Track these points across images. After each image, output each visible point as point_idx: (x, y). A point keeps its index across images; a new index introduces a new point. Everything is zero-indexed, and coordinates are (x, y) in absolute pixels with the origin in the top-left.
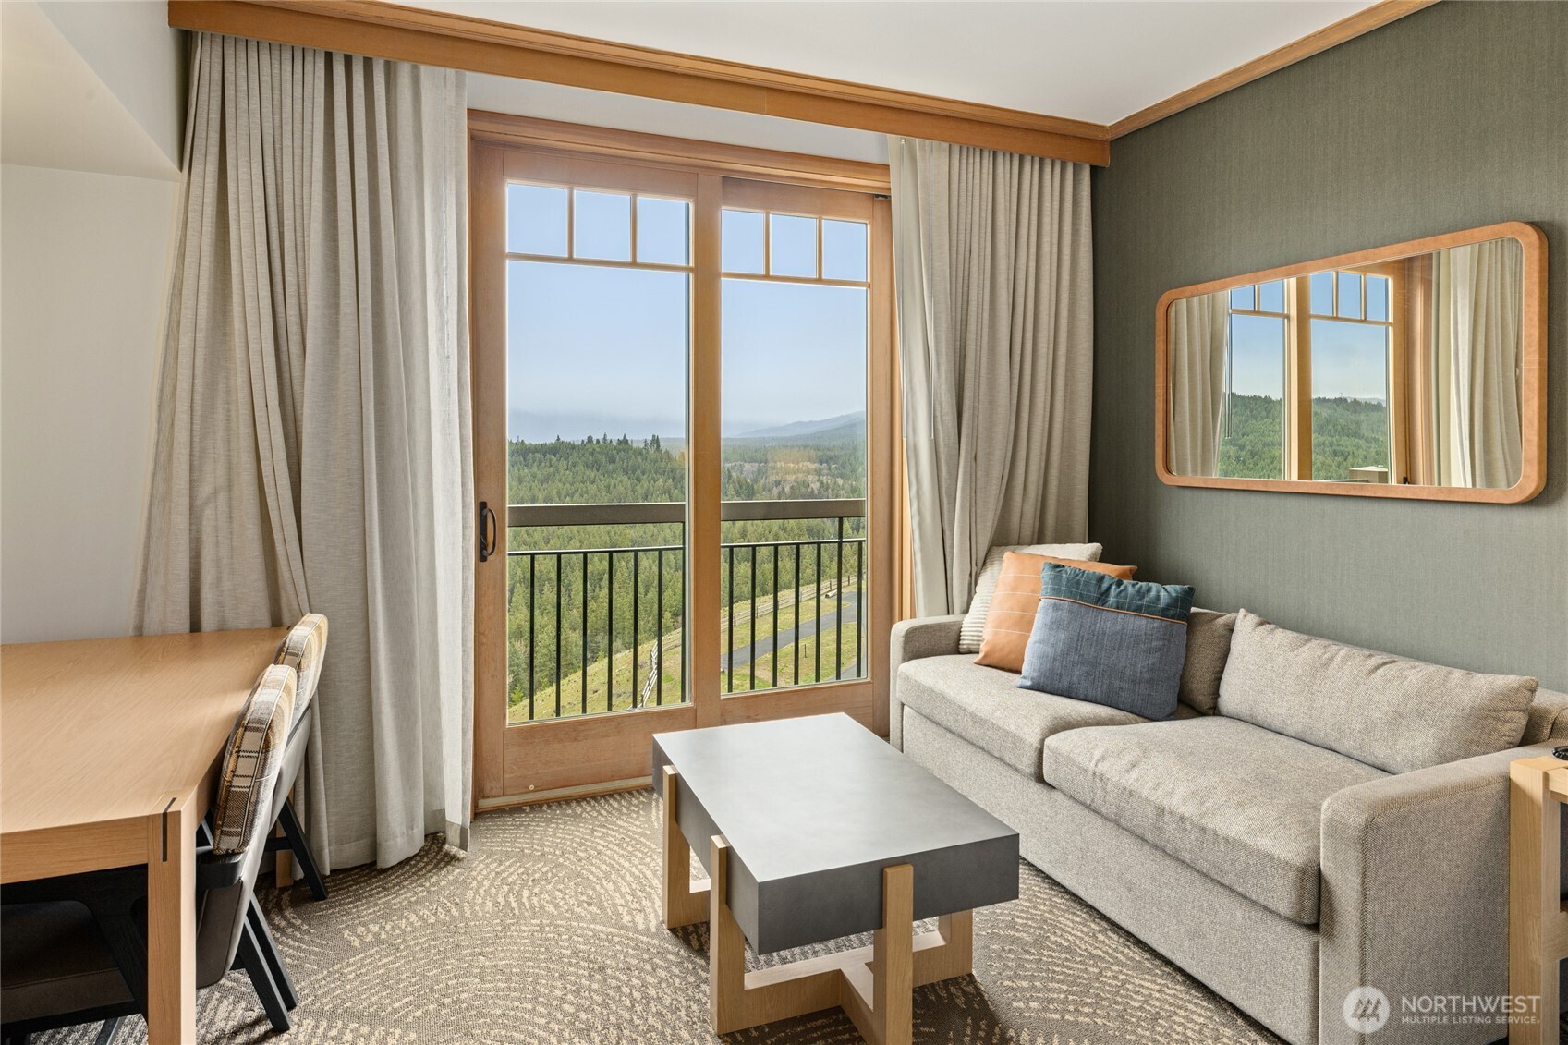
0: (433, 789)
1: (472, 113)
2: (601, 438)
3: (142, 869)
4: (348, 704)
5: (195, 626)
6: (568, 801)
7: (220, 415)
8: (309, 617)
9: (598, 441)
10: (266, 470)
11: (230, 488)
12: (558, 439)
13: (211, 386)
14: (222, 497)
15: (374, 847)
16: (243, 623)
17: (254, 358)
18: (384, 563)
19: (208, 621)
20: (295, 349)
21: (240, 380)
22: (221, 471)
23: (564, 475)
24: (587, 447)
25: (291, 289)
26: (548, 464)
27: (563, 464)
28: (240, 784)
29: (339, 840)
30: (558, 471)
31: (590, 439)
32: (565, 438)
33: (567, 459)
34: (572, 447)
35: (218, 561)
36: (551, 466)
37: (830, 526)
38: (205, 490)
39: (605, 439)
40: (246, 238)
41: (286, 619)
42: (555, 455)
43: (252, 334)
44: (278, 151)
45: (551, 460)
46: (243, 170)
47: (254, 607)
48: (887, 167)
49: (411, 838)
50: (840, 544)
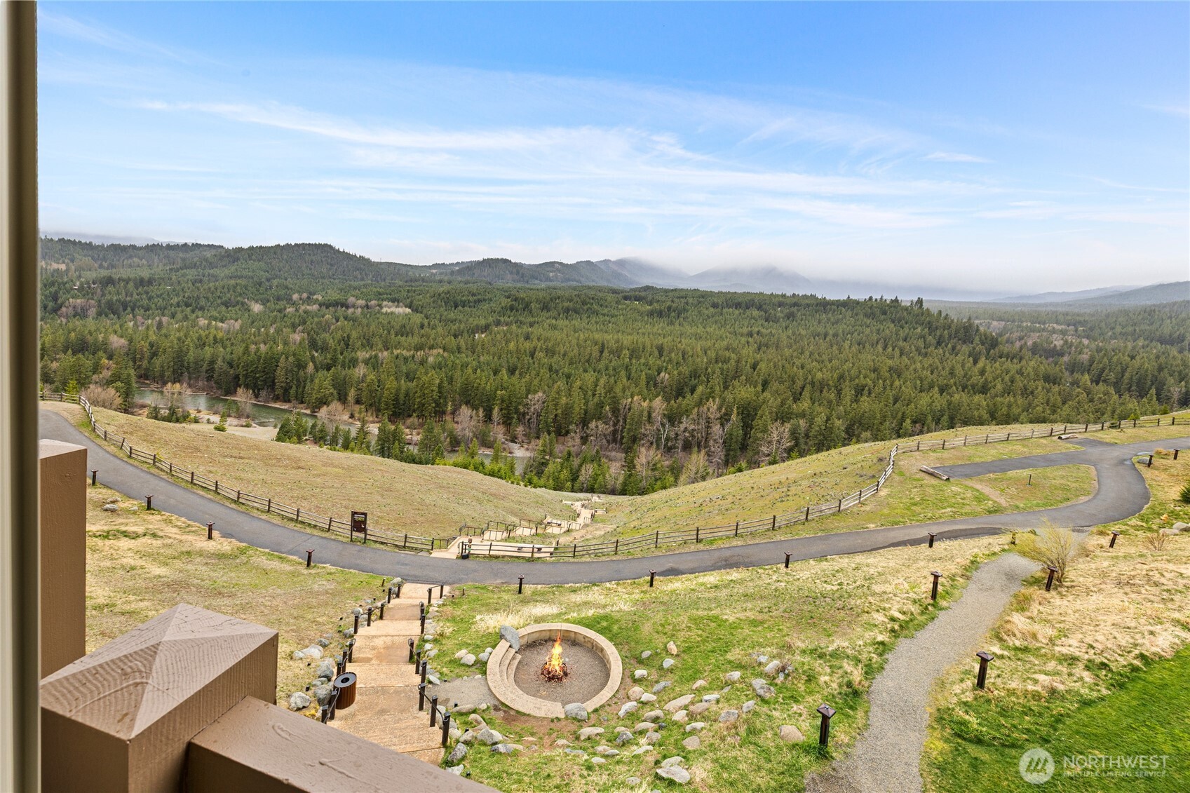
39: (881, 298)
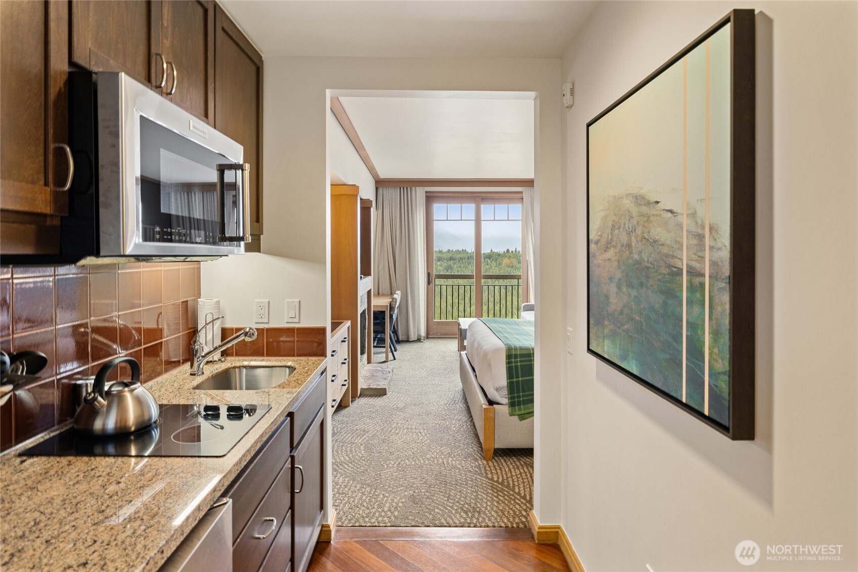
0: (419, 330)
1: (426, 192)
2: (514, 250)
3: (385, 311)
4: (404, 310)
5: (379, 294)
6: (446, 338)
7: (382, 255)
8: (397, 292)
9: (512, 252)
10: (390, 265)
11: (384, 269)
12: (492, 251)
13: (381, 250)
14: (383, 270)
15: (408, 337)
16: (386, 293)
17: (388, 245)
18: (410, 284)
19: (380, 293)
20: (395, 243)
21: (386, 249)
22: (383, 265)
23: (495, 269)
24: (506, 255)
25: (394, 232)
26: (486, 264)
27: (494, 264)
28: (393, 306)
29: (402, 335)
30: (491, 267)
31: (508, 251)
32: (495, 250)
33: (496, 261)
34: (499, 255)
35: (382, 282)
36: (488, 265)
37: (516, 281)
38: (380, 269)
40: (387, 223)
41: (393, 293)
42: (490, 259)
43: (388, 240)
44: (392, 206)
45: (487, 262)
46: (386, 209)
47: (388, 291)
48: (522, 192)
49: (415, 337)
50: (518, 286)
